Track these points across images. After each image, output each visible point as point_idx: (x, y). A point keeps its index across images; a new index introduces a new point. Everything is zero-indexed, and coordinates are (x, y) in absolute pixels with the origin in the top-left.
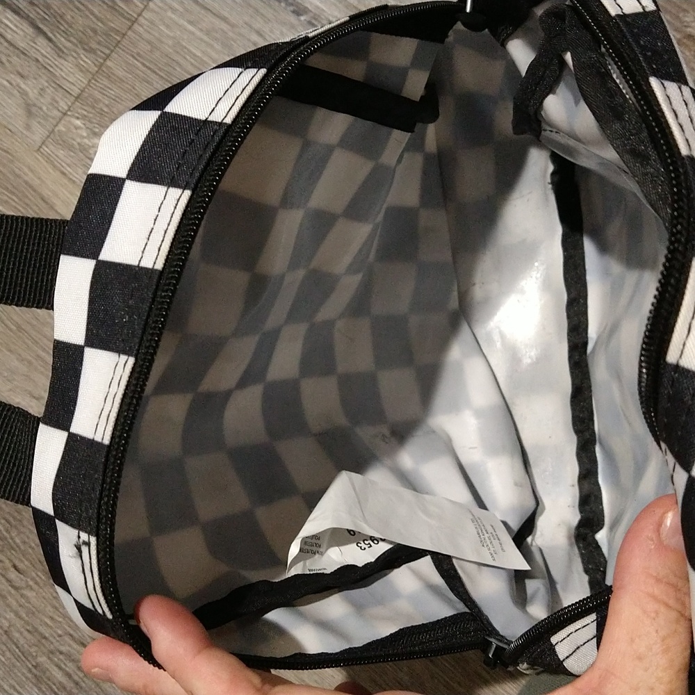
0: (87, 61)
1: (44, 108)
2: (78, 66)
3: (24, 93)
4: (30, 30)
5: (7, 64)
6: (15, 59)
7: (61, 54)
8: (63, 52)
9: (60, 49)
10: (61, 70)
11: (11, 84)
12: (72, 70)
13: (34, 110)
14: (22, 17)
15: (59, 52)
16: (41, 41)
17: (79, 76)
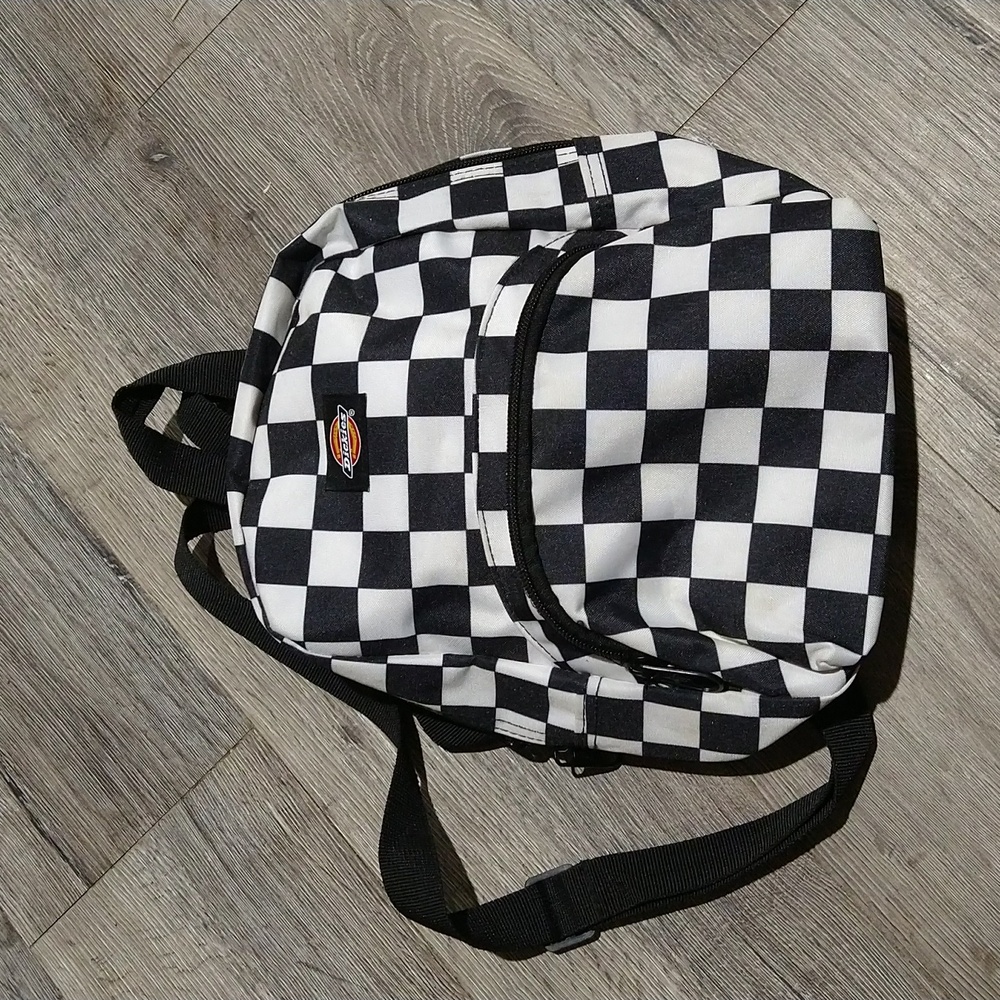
0: (713, 71)
1: (657, 119)
2: (703, 76)
3: (636, 101)
4: (651, 30)
5: (620, 65)
6: (628, 61)
7: (684, 60)
8: (687, 58)
9: (683, 54)
10: (682, 78)
11: (621, 88)
12: (694, 79)
13: (644, 118)
14: (643, 14)
15: (683, 57)
16: (663, 42)
17: (703, 86)
